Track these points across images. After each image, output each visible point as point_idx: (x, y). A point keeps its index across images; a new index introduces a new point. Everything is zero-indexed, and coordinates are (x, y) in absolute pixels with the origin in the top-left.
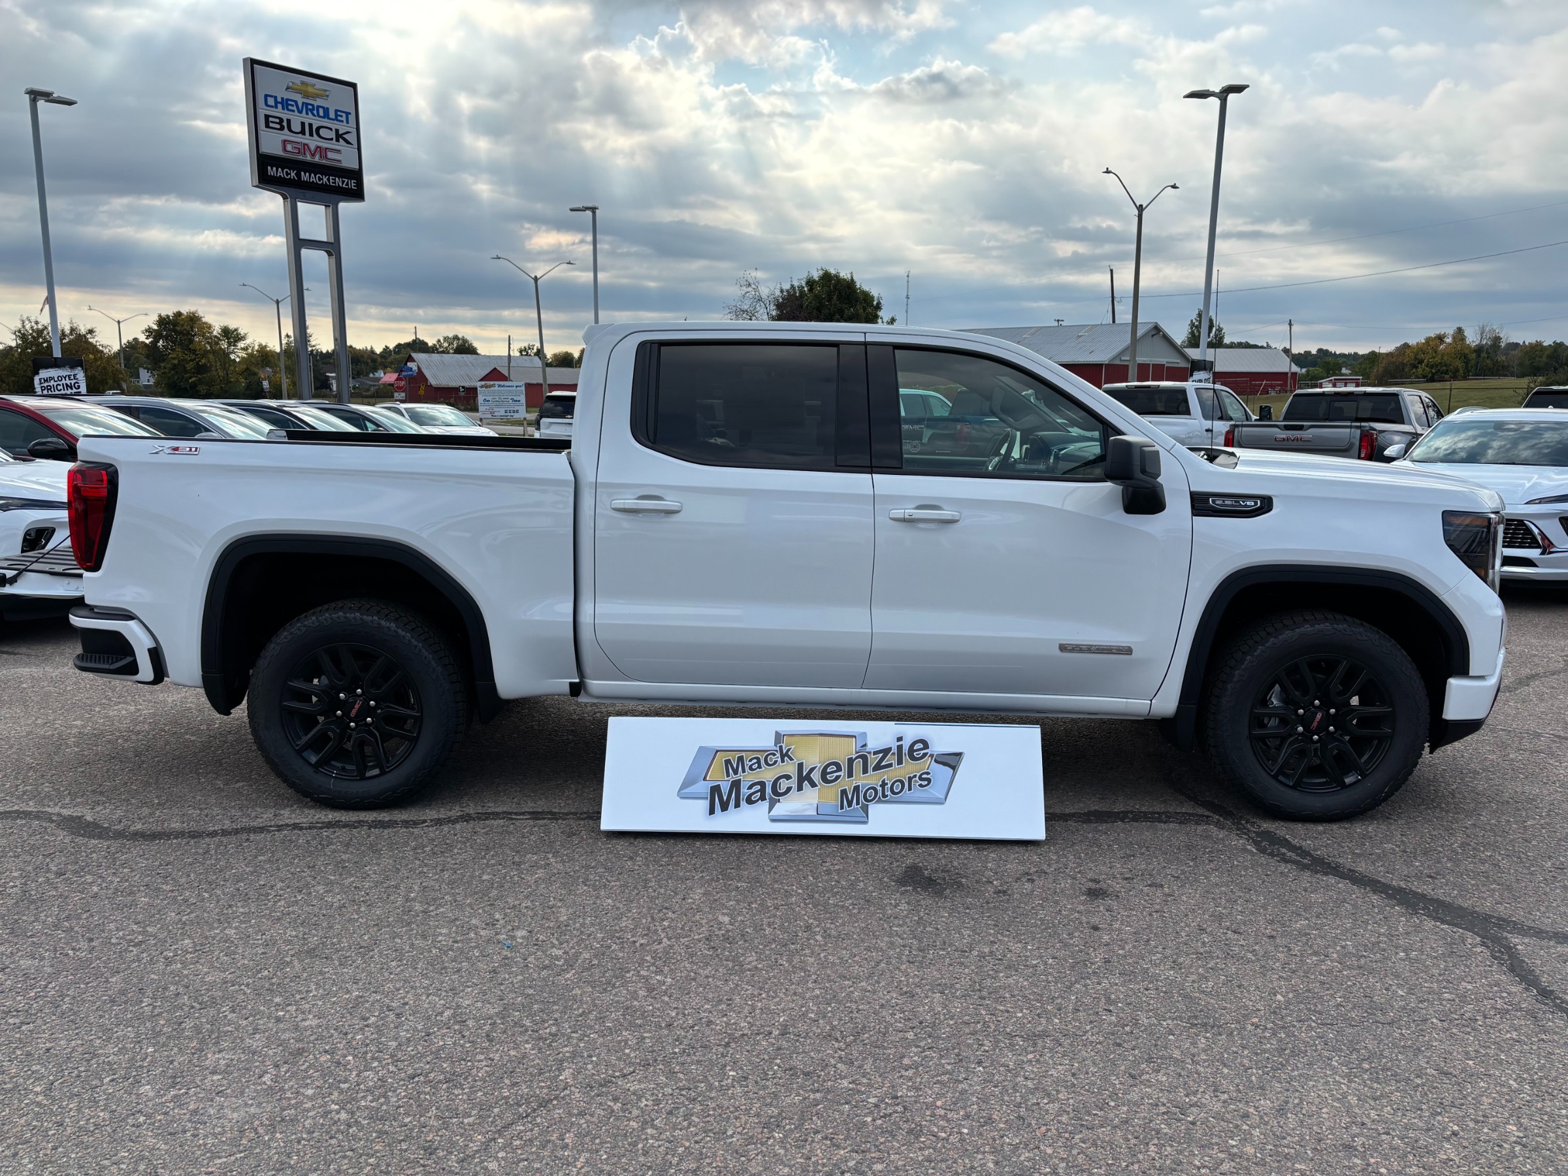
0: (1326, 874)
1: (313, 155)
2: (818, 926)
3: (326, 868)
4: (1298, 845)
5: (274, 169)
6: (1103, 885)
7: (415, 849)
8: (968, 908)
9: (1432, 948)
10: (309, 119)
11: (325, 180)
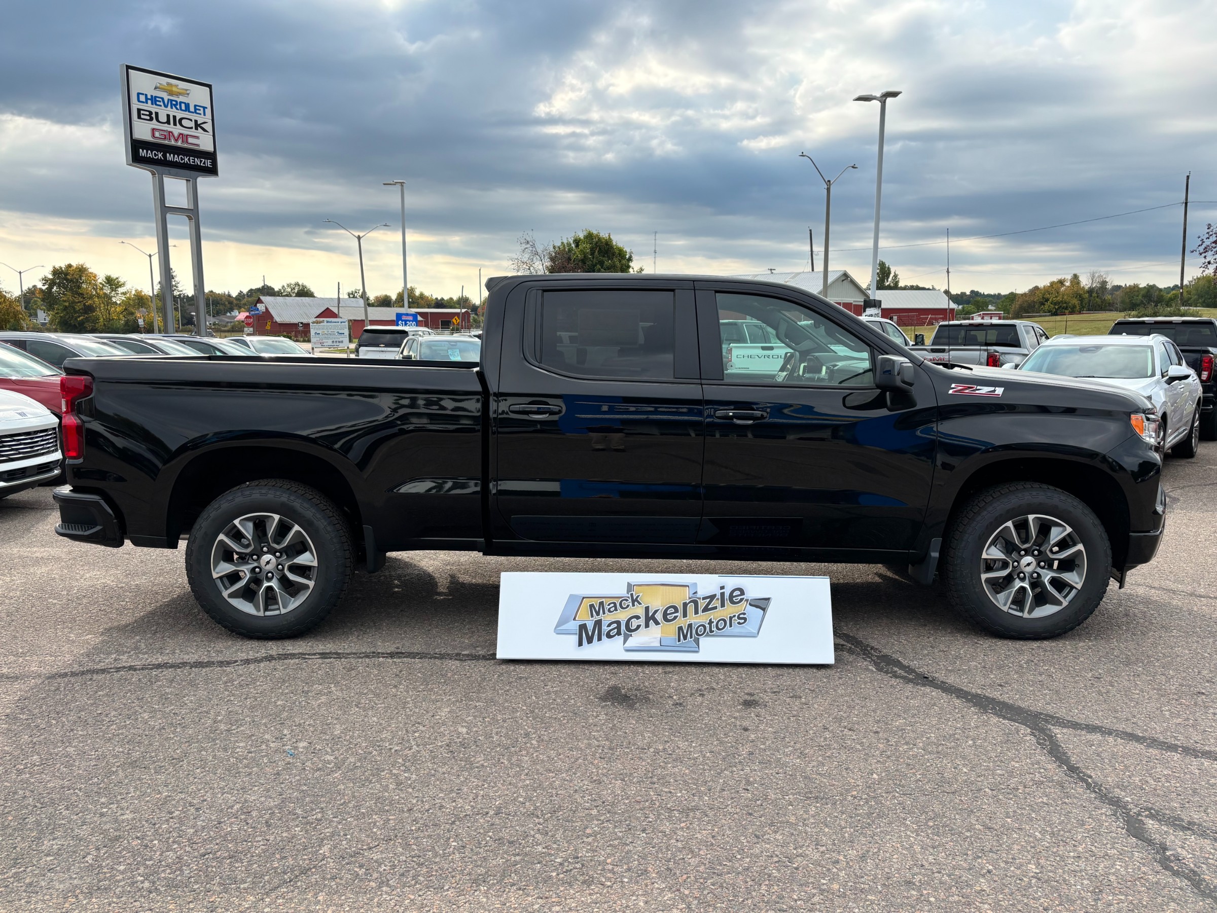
0: (924, 685)
1: (176, 140)
2: (534, 733)
3: (152, 700)
4: (907, 665)
5: (145, 151)
6: (756, 698)
7: (226, 683)
8: (651, 717)
9: (993, 737)
10: (173, 112)
11: (186, 159)
